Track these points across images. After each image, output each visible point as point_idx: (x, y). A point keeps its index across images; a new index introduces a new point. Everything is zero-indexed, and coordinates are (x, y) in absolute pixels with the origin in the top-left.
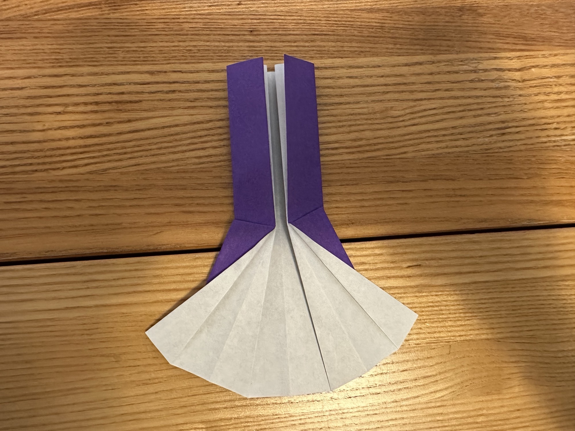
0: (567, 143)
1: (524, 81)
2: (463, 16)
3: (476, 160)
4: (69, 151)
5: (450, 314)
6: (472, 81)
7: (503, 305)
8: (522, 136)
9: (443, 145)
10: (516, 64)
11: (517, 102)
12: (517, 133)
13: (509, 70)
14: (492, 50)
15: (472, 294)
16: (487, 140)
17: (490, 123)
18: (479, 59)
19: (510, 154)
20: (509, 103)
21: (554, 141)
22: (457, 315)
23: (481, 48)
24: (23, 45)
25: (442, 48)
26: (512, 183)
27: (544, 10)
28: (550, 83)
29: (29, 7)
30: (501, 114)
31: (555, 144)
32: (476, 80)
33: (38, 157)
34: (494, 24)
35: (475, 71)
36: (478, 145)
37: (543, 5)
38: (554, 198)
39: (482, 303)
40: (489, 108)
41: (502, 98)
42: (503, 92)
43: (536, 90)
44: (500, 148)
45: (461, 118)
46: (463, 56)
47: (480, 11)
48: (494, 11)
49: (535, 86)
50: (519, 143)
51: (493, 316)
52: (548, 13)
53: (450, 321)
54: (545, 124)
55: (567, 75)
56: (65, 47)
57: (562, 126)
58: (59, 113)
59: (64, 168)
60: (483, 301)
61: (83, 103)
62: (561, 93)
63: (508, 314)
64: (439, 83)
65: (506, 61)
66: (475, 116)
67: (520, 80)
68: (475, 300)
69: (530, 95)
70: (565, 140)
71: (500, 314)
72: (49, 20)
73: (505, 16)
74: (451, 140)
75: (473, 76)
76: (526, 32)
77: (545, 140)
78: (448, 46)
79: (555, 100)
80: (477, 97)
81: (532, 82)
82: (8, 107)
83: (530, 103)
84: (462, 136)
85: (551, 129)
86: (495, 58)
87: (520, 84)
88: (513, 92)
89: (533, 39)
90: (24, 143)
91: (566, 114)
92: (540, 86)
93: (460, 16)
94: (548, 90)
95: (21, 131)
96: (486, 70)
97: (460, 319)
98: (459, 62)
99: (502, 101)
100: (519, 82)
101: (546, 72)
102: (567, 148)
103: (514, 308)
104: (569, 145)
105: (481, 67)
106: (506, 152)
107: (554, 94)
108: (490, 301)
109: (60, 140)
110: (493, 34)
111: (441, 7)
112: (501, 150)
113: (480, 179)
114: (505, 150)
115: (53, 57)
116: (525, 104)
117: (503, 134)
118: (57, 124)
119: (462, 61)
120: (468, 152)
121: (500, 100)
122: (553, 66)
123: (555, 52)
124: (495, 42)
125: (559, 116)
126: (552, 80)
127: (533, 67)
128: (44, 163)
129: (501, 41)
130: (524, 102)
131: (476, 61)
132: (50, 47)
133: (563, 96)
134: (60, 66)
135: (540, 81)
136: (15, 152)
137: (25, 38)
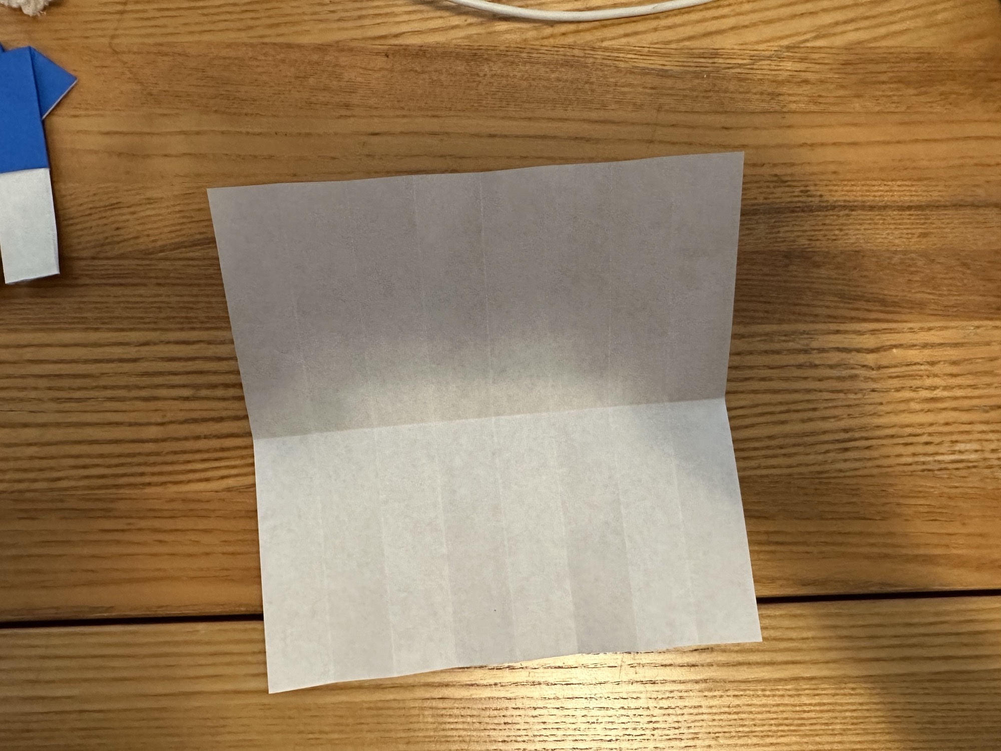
0: (943, 466)
1: (880, 368)
2: (791, 266)
3: (803, 488)
4: (198, 456)
5: (755, 725)
6: (800, 366)
7: (837, 714)
8: (875, 454)
9: (753, 463)
10: (869, 341)
11: (869, 401)
12: (868, 448)
13: (858, 351)
14: (833, 318)
15: (790, 696)
16: (821, 458)
17: (825, 432)
18: (813, 332)
19: (854, 481)
20: (857, 402)
21: (924, 463)
22: (766, 728)
23: (816, 316)
24: (141, 296)
25: (757, 315)
26: (857, 526)
27: (913, 259)
28: (921, 373)
29: (152, 238)
30: (843, 418)
31: (924, 467)
32: (808, 364)
33: (154, 464)
34: (836, 279)
35: (806, 351)
36: (807, 465)
37: (912, 252)
38: (922, 551)
39: (805, 711)
40: (826, 408)
41: (845, 393)
42: (847, 385)
43: (896, 383)
44: (841, 471)
45: (783, 422)
46: (786, 327)
47: (817, 259)
48: (839, 260)
49: (897, 377)
50: (869, 464)
51: (821, 732)
52: (920, 263)
53: (755, 736)
54: (910, 435)
55: (945, 361)
56: (200, 299)
57: (936, 439)
58: (186, 399)
59: (189, 482)
60: (805, 708)
61: (222, 384)
62: (935, 388)
63: (844, 730)
64: (751, 368)
65: (853, 336)
66: (803, 421)
67: (873, 366)
68: (795, 706)
69: (888, 391)
70: (939, 462)
71: (833, 730)
72: (180, 259)
73: (855, 269)
74: (766, 457)
75: (802, 359)
76: (886, 292)
77: (910, 460)
78: (767, 312)
79: (926, 399)
80: (809, 391)
81: (893, 370)
82: (113, 388)
83: (889, 403)
84: (783, 451)
85: (918, 443)
86: (838, 332)
87: (874, 372)
88: (863, 385)
89: (896, 304)
90: (134, 441)
91: (942, 421)
92: (904, 377)
93: (787, 266)
94: (918, 383)
95: (130, 425)
96: (822, 350)
97: (770, 734)
98: (782, 336)
99: (844, 397)
100: (873, 369)
101: (913, 355)
102: (944, 474)
103: (855, 721)
104: (946, 469)
105: (815, 344)
106: (849, 477)
107: (927, 389)
108: (818, 708)
109: (186, 439)
110: (835, 295)
111: (757, 252)
112: (842, 474)
113: (808, 519)
114: (848, 474)
115: (183, 315)
116: (881, 404)
117: (846, 450)
118: (181, 416)
119: (785, 336)
120: (790, 475)
121: (841, 395)
122: (925, 346)
123: (931, 325)
124: (836, 308)
125: (931, 424)
126: (922, 367)
127: (895, 346)
128: (161, 474)
129: (847, 305)
130: (879, 400)
131: (808, 336)
132: (178, 299)
133: (938, 393)
134: (193, 329)
135: (904, 369)
136: (120, 456)
137: (145, 285)
